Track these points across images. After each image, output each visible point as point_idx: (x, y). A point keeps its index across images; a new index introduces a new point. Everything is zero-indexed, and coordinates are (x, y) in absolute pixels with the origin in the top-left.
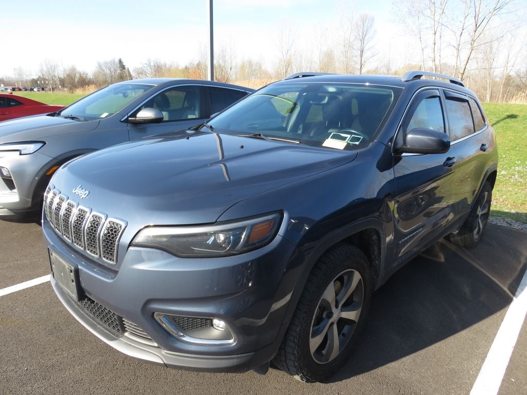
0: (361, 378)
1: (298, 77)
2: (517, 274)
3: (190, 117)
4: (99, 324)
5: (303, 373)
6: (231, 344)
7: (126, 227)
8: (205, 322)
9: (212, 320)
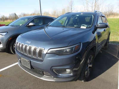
3: (40, 24)
5: (84, 80)
6: (71, 75)
7: (44, 49)
9: (66, 70)
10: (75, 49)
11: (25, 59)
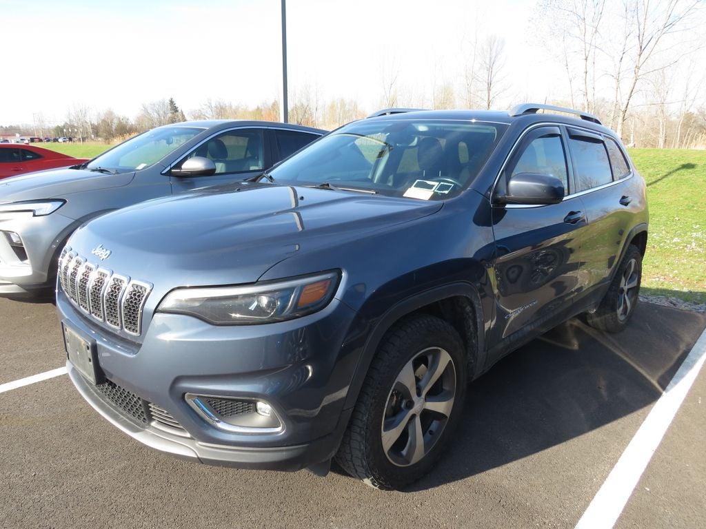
0: (452, 486)
1: (385, 114)
2: (672, 363)
3: (252, 168)
4: (122, 414)
5: (373, 475)
6: (278, 433)
7: (151, 290)
9: (255, 403)
10: (298, 299)
11: (77, 336)
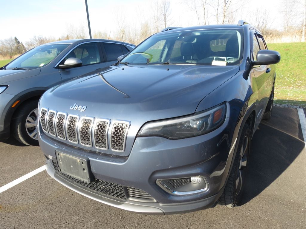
0: (256, 199)
1: (167, 30)
3: (91, 63)
5: (234, 202)
6: (205, 191)
7: (130, 125)
8: (187, 180)
9: (190, 178)
10: (213, 120)
11: (71, 157)
